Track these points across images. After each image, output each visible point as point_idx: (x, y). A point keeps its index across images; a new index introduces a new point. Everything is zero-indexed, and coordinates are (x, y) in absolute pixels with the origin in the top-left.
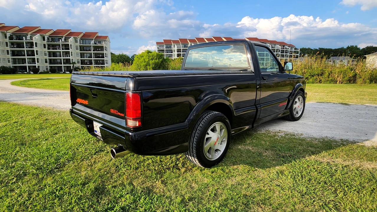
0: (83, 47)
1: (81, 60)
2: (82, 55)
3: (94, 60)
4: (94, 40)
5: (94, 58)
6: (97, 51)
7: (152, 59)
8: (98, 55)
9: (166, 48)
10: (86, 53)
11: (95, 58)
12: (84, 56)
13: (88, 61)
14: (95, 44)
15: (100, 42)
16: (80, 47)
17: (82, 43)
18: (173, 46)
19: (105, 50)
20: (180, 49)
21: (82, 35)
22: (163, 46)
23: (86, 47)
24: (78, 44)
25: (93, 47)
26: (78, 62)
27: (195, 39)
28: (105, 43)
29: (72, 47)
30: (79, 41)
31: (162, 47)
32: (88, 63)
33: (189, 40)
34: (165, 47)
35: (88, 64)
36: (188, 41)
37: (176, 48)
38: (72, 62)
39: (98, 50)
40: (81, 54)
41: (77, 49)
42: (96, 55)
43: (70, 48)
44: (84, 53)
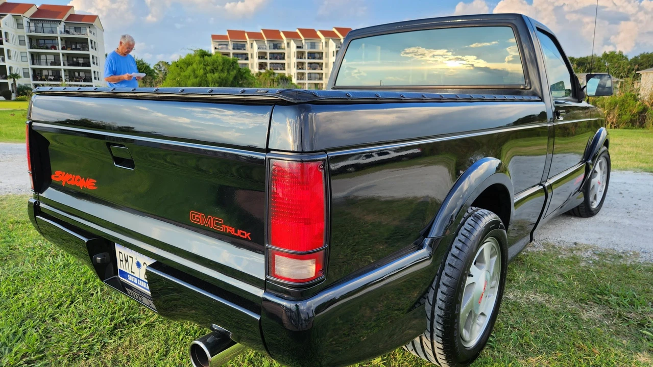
0: (38, 39)
1: (34, 70)
2: (35, 58)
3: (65, 70)
4: (63, 24)
5: (64, 65)
6: (72, 49)
7: (213, 71)
8: (75, 59)
9: (234, 49)
10: (46, 54)
11: (69, 65)
12: (39, 59)
13: (50, 72)
14: (68, 32)
15: (77, 29)
16: (31, 38)
17: (33, 29)
18: (248, 46)
19: (92, 48)
20: (265, 53)
21: (32, 11)
22: (227, 45)
23: (45, 38)
24: (25, 32)
25: (61, 40)
26: (26, 75)
27: (297, 31)
28: (91, 32)
29: (10, 38)
30: (25, 24)
31: (225, 46)
32: (50, 77)
33: (285, 33)
34: (230, 47)
35: (51, 80)
36: (282, 34)
37: (256, 50)
38: (10, 73)
39: (74, 46)
40: (32, 54)
41: (22, 43)
42: (70, 59)
43: (4, 41)
44: (39, 54)
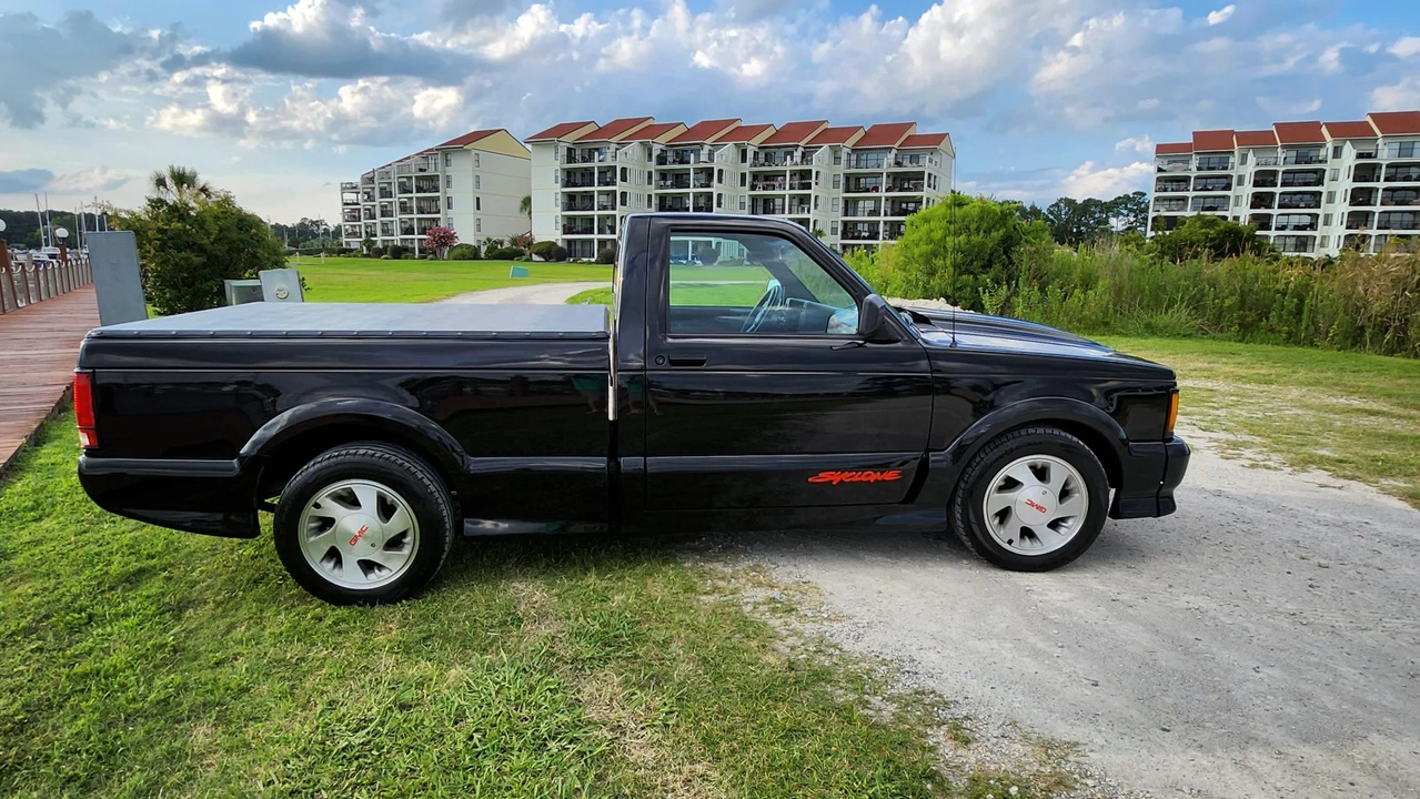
0: (858, 177)
1: (845, 224)
2: (850, 207)
3: (885, 223)
4: (894, 151)
5: (886, 215)
6: (900, 191)
8: (904, 205)
9: (1199, 169)
10: (864, 199)
11: (892, 215)
12: (856, 208)
13: (866, 225)
14: (898, 164)
15: (914, 159)
16: (848, 177)
17: (853, 163)
18: (1235, 159)
19: (929, 186)
20: (1275, 173)
21: (860, 134)
22: (1187, 162)
23: (867, 176)
24: (842, 169)
25: (888, 176)
26: (834, 231)
28: (931, 161)
29: (821, 177)
30: (844, 157)
31: (1181, 164)
32: (863, 234)
33: (1327, 125)
34: (1194, 164)
35: (864, 238)
36: (1324, 130)
37: (1250, 169)
38: (814, 229)
39: (906, 186)
40: (846, 201)
41: (836, 185)
42: (897, 206)
43: (813, 184)
44: (856, 200)
